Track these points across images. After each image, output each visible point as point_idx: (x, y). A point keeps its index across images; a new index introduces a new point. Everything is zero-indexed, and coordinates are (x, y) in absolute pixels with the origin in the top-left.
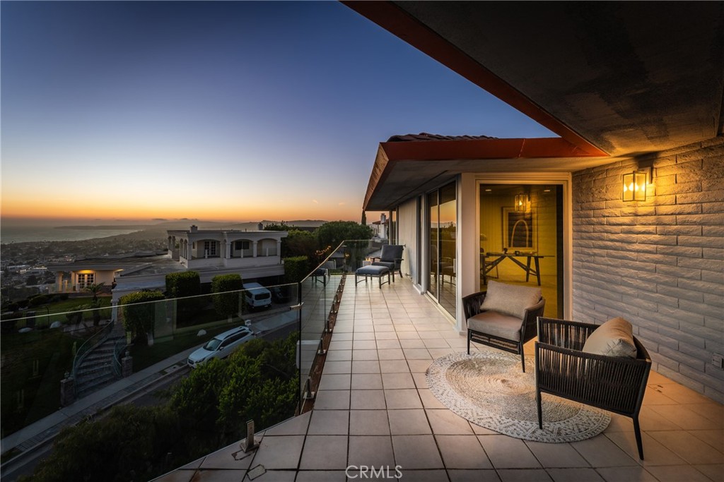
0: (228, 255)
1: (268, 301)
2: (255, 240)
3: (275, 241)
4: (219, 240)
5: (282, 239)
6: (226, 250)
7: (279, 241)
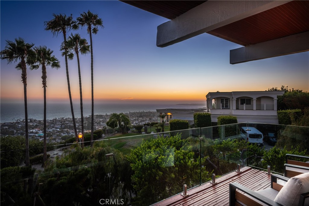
0: (235, 107)
1: (261, 141)
2: (255, 98)
3: (272, 98)
4: (229, 98)
5: (278, 97)
6: (233, 104)
7: (276, 98)
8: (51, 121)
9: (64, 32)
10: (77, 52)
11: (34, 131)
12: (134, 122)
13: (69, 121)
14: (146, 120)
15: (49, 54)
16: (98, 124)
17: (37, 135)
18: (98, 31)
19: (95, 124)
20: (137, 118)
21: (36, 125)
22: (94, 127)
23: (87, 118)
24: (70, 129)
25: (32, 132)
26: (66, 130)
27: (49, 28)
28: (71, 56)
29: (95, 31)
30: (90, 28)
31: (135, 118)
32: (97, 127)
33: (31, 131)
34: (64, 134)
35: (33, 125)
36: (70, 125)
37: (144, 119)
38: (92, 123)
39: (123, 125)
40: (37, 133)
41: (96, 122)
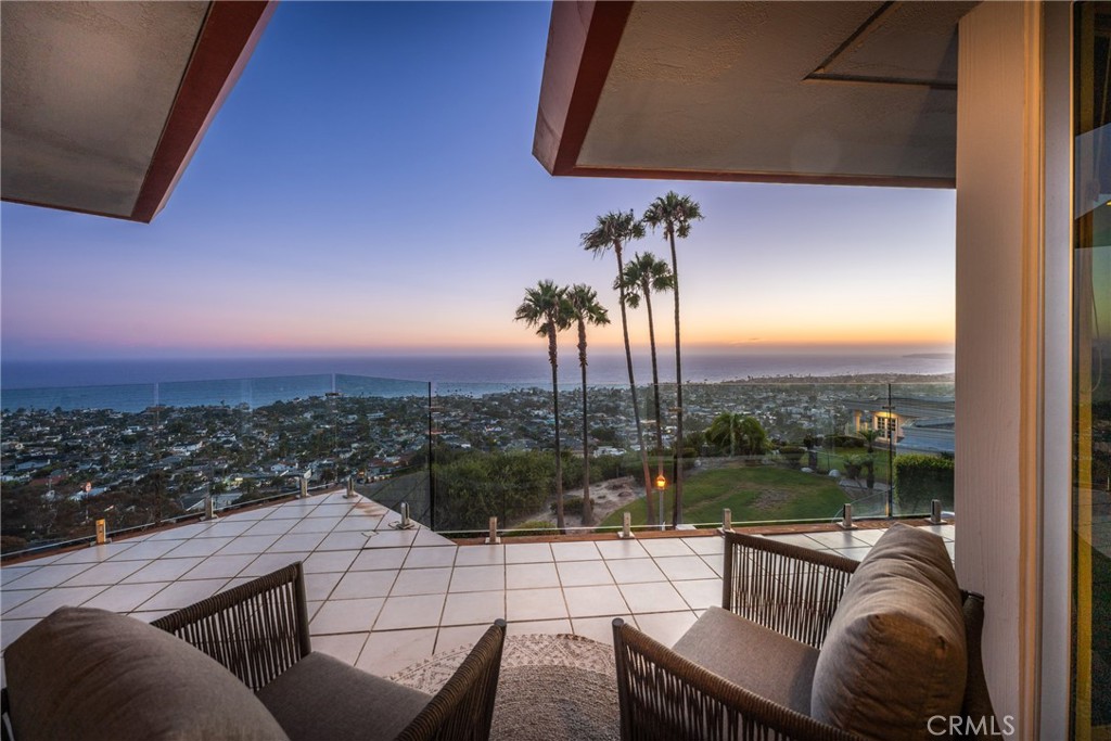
8: (570, 393)
9: (618, 249)
10: (647, 293)
11: (541, 413)
12: (765, 406)
13: (605, 395)
14: (799, 401)
15: (590, 300)
16: (668, 405)
17: (545, 422)
18: (690, 231)
19: (663, 406)
20: (771, 394)
21: (544, 402)
22: (661, 412)
23: (644, 390)
24: (607, 413)
25: (537, 416)
26: (599, 415)
27: (591, 247)
28: (634, 301)
29: (683, 232)
30: (670, 230)
31: (765, 395)
32: (667, 413)
33: (536, 412)
34: (596, 423)
35: (538, 401)
36: (607, 405)
37: (792, 398)
38: (657, 405)
39: (745, 442)
40: (545, 418)
41: (665, 401)
